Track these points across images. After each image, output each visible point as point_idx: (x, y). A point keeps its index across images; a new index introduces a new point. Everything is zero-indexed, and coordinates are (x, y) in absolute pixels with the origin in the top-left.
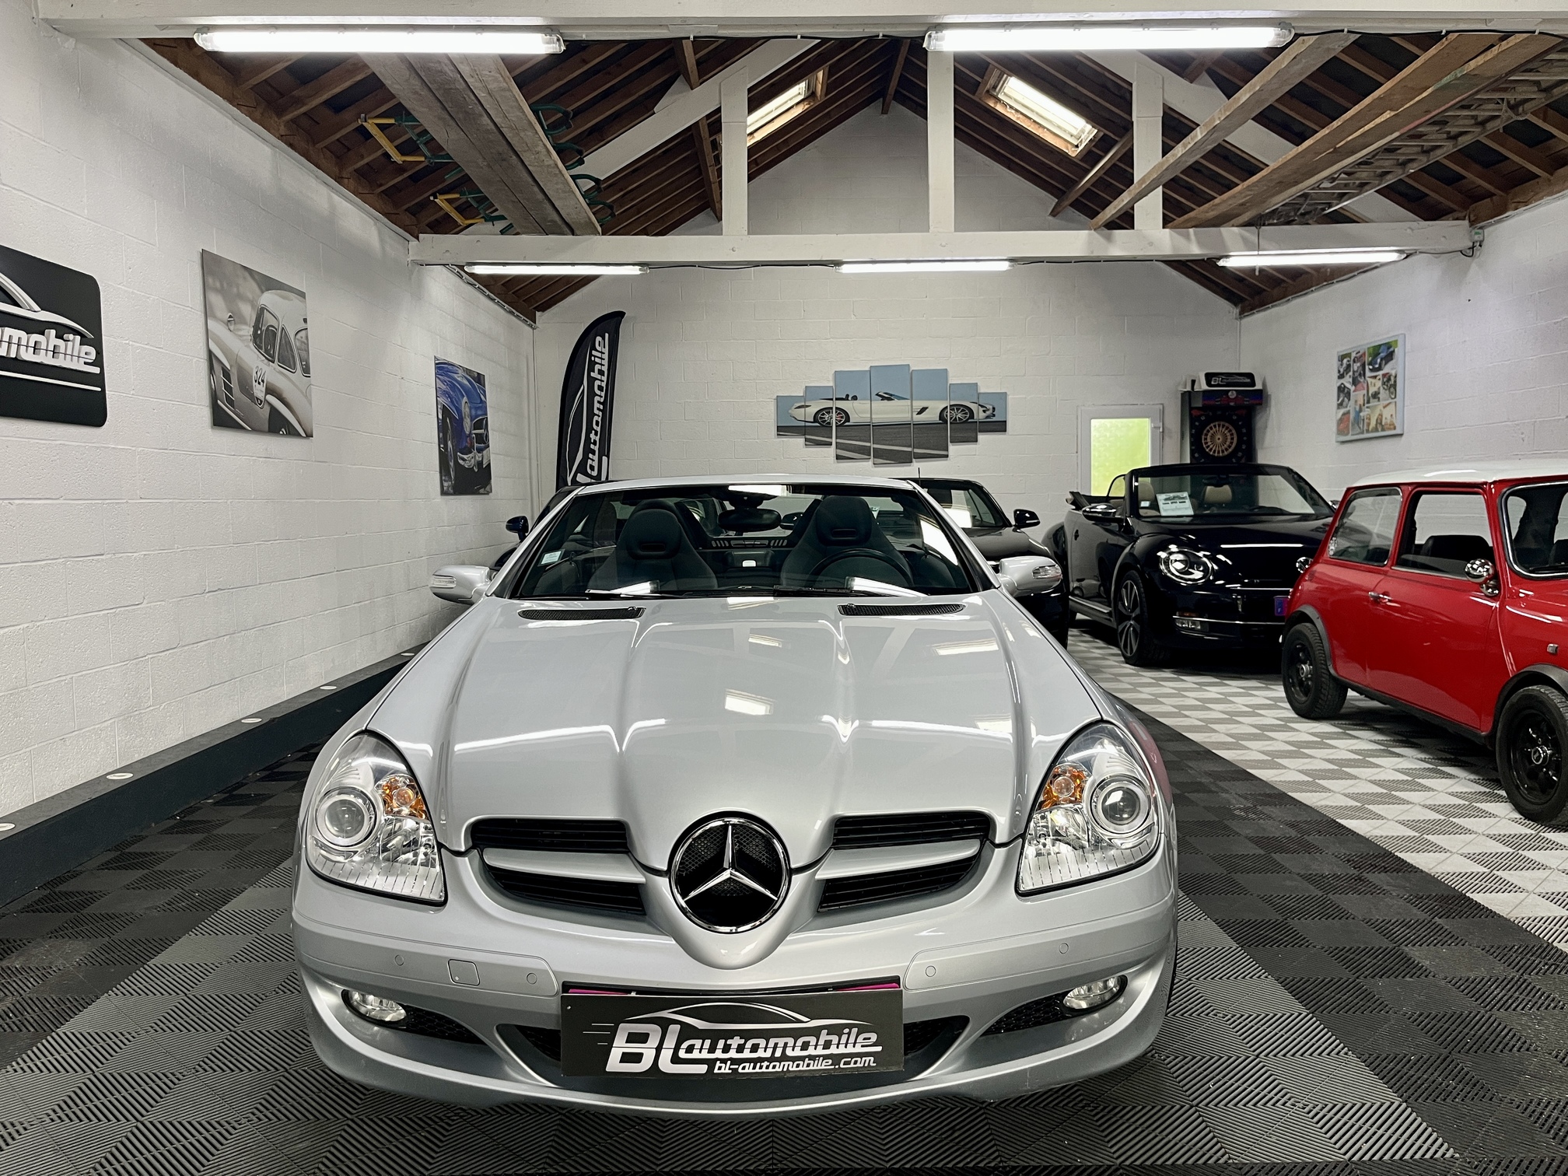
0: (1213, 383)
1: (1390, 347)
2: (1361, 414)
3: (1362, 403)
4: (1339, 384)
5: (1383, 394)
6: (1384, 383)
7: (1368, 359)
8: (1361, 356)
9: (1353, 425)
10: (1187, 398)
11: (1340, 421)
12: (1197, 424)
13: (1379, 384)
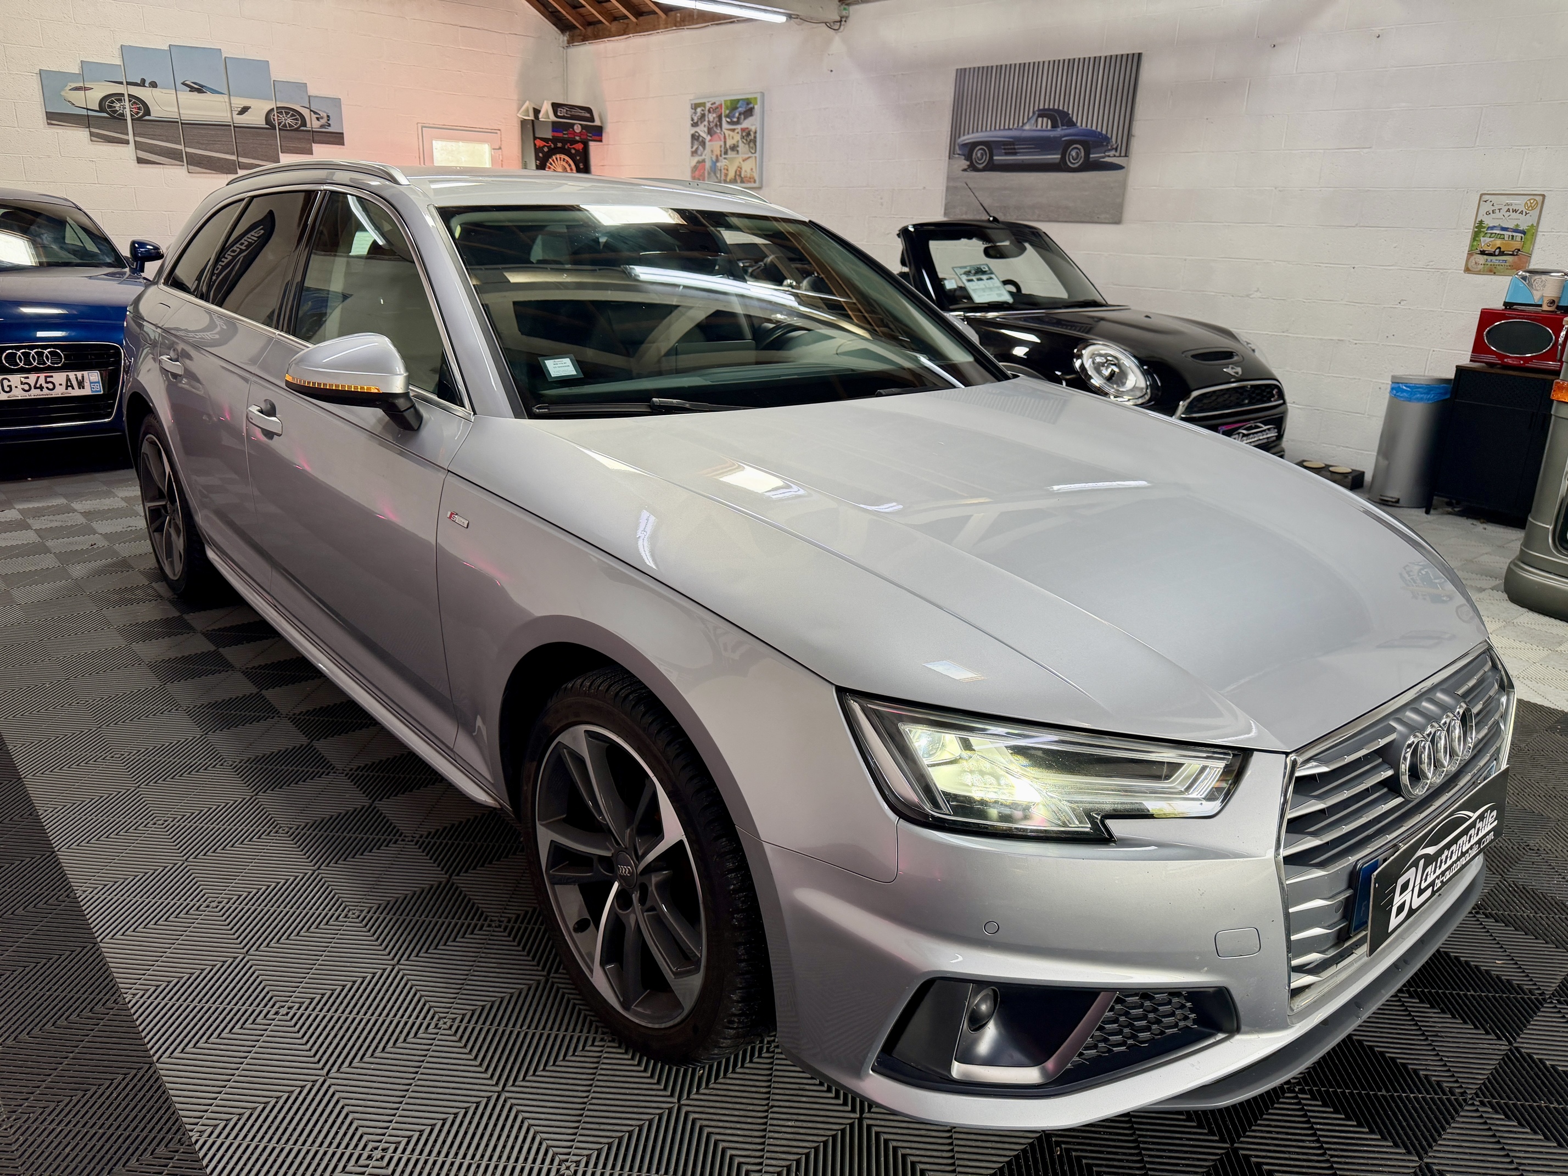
0: (559, 114)
1: (751, 103)
2: (718, 164)
3: (719, 153)
4: (693, 132)
5: (742, 147)
6: (743, 137)
7: (725, 111)
8: (717, 108)
9: (709, 174)
10: (530, 126)
11: (695, 169)
12: (541, 155)
13: (737, 137)
